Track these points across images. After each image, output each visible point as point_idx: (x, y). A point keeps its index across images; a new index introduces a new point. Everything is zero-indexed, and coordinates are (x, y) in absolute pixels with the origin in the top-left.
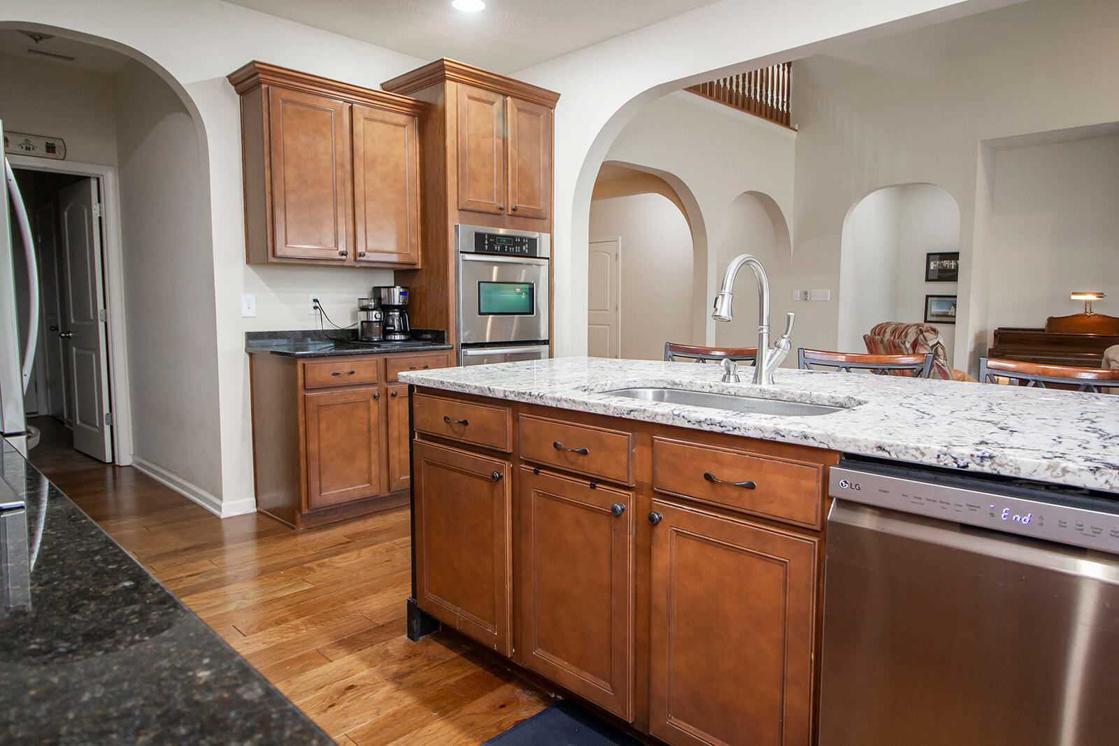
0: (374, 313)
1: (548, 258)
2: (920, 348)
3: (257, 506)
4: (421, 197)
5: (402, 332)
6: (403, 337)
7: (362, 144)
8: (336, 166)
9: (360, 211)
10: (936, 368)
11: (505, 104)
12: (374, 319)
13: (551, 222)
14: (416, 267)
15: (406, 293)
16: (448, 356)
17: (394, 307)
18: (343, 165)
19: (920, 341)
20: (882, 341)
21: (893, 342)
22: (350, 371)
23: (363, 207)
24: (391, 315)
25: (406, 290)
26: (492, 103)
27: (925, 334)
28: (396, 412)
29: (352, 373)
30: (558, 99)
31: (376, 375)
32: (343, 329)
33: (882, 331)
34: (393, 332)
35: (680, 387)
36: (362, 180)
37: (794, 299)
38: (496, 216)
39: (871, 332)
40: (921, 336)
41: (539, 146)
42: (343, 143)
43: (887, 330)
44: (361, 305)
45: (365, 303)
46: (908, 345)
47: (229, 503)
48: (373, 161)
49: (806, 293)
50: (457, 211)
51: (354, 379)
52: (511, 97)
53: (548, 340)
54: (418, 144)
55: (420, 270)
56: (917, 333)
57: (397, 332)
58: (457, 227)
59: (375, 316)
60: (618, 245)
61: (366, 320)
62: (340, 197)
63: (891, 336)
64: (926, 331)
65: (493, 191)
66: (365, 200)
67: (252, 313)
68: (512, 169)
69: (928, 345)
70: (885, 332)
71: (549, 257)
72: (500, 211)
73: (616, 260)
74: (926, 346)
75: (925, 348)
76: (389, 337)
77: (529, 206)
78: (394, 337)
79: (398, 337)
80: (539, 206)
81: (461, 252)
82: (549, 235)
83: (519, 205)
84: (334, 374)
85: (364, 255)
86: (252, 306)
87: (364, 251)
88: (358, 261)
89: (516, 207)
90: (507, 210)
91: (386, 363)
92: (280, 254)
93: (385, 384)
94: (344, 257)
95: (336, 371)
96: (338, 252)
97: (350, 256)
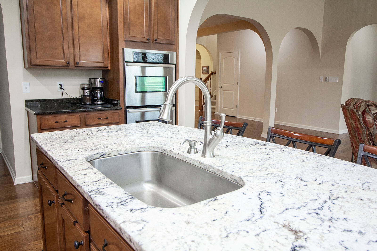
0: (87, 91)
1: (175, 64)
2: (366, 115)
3: (33, 179)
4: (110, 35)
5: (101, 100)
6: (102, 103)
7: (77, 9)
8: (62, 20)
9: (76, 41)
10: (375, 126)
12: (87, 94)
13: (177, 46)
14: (108, 69)
15: (103, 81)
16: (119, 112)
17: (97, 88)
18: (66, 20)
19: (367, 111)
20: (348, 109)
21: (353, 111)
23: (78, 40)
24: (96, 92)
25: (103, 80)
27: (370, 107)
29: (66, 121)
31: (79, 122)
32: (75, 98)
33: (350, 103)
34: (97, 100)
35: (166, 153)
36: (77, 27)
37: (320, 81)
38: (146, 44)
39: (345, 103)
40: (367, 108)
41: (170, 7)
42: (66, 8)
43: (352, 103)
44: (82, 87)
45: (84, 86)
46: (360, 113)
47: (19, 178)
48: (83, 17)
49: (326, 78)
50: (124, 41)
51: (67, 124)
53: (175, 104)
54: (108, 8)
55: (110, 70)
56: (365, 106)
57: (99, 100)
58: (123, 49)
59: (87, 92)
60: (239, 54)
61: (83, 94)
62: (65, 35)
63: (353, 107)
64: (371, 106)
65: (143, 31)
66: (79, 36)
67: (28, 91)
68: (155, 20)
69: (371, 113)
70: (351, 104)
72: (147, 41)
73: (238, 60)
74: (370, 114)
75: (369, 115)
76: (95, 103)
77: (164, 38)
78: (97, 103)
79: (100, 103)
80: (170, 38)
81: (126, 62)
82: (176, 52)
83: (159, 38)
84: (56, 122)
85: (78, 64)
86: (28, 88)
87: (79, 62)
88: (76, 67)
89: (156, 39)
90: (151, 40)
91: (85, 116)
92: (34, 63)
93: (85, 126)
94: (68, 65)
95: (58, 121)
96: (65, 62)
97: (72, 64)
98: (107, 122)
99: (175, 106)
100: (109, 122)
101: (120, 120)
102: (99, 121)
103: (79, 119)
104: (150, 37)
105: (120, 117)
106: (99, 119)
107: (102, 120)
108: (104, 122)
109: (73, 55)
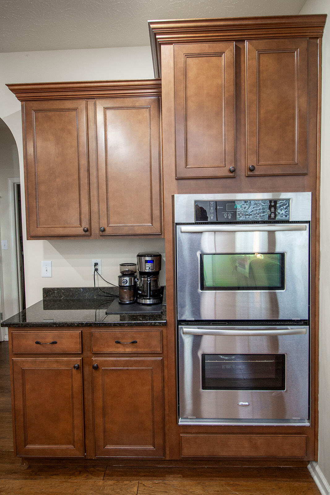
0: (127, 278)
11: (238, 53)
12: (123, 285)
13: (316, 178)
15: (153, 261)
16: (162, 332)
22: (52, 341)
23: (105, 187)
25: (153, 258)
26: (219, 55)
28: (100, 382)
29: (54, 343)
30: (324, 22)
36: (104, 164)
44: (122, 271)
50: (175, 180)
51: (57, 348)
52: (248, 39)
53: (309, 320)
58: (172, 197)
59: (123, 281)
66: (107, 181)
67: (49, 274)
71: (310, 220)
72: (231, 174)
76: (140, 301)
77: (276, 163)
78: (143, 301)
79: (148, 302)
80: (293, 159)
81: (177, 224)
82: (310, 193)
83: (261, 163)
84: (37, 343)
85: (104, 230)
86: (49, 269)
87: (106, 226)
88: (101, 236)
89: (252, 166)
90: (242, 171)
91: (91, 335)
92: (33, 234)
93: (91, 354)
94: (87, 233)
95: (39, 340)
96: (82, 229)
97: (95, 230)
98: (134, 350)
99: (309, 325)
100: (140, 350)
101: (165, 348)
102: (118, 348)
103: (79, 340)
104: (239, 164)
105: (165, 343)
106: (118, 342)
107: (124, 345)
108: (128, 350)
109: (97, 215)
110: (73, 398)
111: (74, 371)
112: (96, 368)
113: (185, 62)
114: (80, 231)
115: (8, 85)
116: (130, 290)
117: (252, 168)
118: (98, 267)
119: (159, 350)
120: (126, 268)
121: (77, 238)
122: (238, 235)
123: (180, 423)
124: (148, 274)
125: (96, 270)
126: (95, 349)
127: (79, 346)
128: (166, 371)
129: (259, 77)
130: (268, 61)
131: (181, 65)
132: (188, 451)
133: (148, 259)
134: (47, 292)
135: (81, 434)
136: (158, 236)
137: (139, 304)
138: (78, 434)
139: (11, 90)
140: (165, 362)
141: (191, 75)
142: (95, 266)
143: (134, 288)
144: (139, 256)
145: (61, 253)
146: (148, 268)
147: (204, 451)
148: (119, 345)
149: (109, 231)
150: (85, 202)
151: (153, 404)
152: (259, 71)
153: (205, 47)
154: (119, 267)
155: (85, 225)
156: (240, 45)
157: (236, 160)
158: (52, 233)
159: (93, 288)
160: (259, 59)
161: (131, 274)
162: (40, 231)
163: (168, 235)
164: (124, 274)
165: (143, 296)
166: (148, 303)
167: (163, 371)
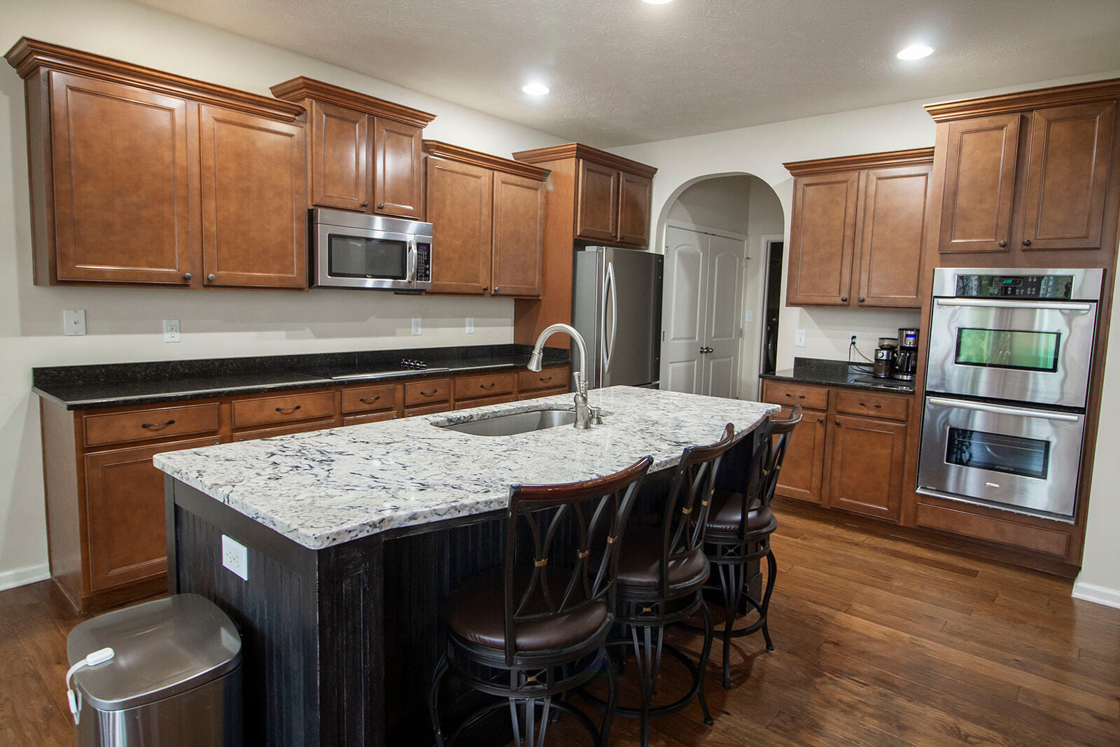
1: (1096, 301)
5: (907, 372)
6: (909, 378)
9: (866, 261)
11: (1024, 123)
12: (880, 358)
13: (1114, 253)
16: (908, 400)
17: (905, 349)
18: (853, 225)
22: (801, 395)
23: (869, 258)
26: (1000, 128)
28: (841, 438)
29: (803, 397)
36: (870, 235)
42: (856, 206)
44: (881, 344)
48: (885, 216)
50: (938, 254)
51: (804, 402)
52: (1038, 108)
57: (904, 372)
58: (934, 271)
65: (993, 227)
71: (1100, 299)
72: (1002, 249)
76: (897, 376)
77: (1060, 237)
78: (900, 377)
79: (905, 377)
80: (1082, 233)
81: (935, 297)
82: (1101, 270)
83: (1038, 237)
84: (788, 395)
85: (863, 301)
86: (803, 338)
87: (865, 297)
88: (860, 306)
89: (1028, 241)
90: (1018, 246)
91: (837, 395)
92: (792, 301)
93: (835, 413)
94: (845, 302)
95: (790, 393)
96: (840, 298)
97: (854, 301)
98: (878, 414)
99: (1087, 414)
100: (883, 415)
101: (910, 416)
102: (862, 409)
103: (825, 398)
104: (1014, 237)
105: (910, 411)
106: (862, 405)
107: (868, 408)
108: (872, 413)
109: (858, 285)
110: (814, 449)
111: (818, 424)
112: (838, 424)
113: (961, 140)
114: (838, 301)
115: (783, 164)
116: (886, 364)
117: (1028, 243)
118: (856, 340)
119: (903, 417)
120: (886, 343)
121: (835, 307)
122: (1017, 312)
123: (917, 491)
124: (908, 349)
125: (853, 343)
126: (840, 408)
127: (825, 403)
128: (909, 439)
129: (1047, 147)
130: (1060, 130)
131: (956, 142)
132: (925, 520)
133: (909, 333)
134: (799, 362)
135: (818, 483)
136: (915, 310)
137: (896, 379)
138: (816, 481)
139: (786, 167)
140: (909, 431)
141: (965, 150)
142: (852, 339)
143: (891, 363)
144: (901, 330)
145: (818, 324)
146: (909, 342)
147: (941, 524)
148: (863, 407)
149: (868, 301)
150: (846, 272)
151: (891, 467)
152: (1048, 141)
153: (985, 122)
154: (878, 340)
155: (845, 295)
156: (1028, 115)
157: (1010, 234)
158: (811, 302)
159: (848, 362)
160: (1048, 128)
161: (891, 349)
162: (800, 298)
163: (925, 310)
164: (882, 348)
165: (901, 372)
166: (905, 379)
167: (905, 438)
